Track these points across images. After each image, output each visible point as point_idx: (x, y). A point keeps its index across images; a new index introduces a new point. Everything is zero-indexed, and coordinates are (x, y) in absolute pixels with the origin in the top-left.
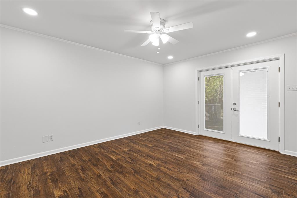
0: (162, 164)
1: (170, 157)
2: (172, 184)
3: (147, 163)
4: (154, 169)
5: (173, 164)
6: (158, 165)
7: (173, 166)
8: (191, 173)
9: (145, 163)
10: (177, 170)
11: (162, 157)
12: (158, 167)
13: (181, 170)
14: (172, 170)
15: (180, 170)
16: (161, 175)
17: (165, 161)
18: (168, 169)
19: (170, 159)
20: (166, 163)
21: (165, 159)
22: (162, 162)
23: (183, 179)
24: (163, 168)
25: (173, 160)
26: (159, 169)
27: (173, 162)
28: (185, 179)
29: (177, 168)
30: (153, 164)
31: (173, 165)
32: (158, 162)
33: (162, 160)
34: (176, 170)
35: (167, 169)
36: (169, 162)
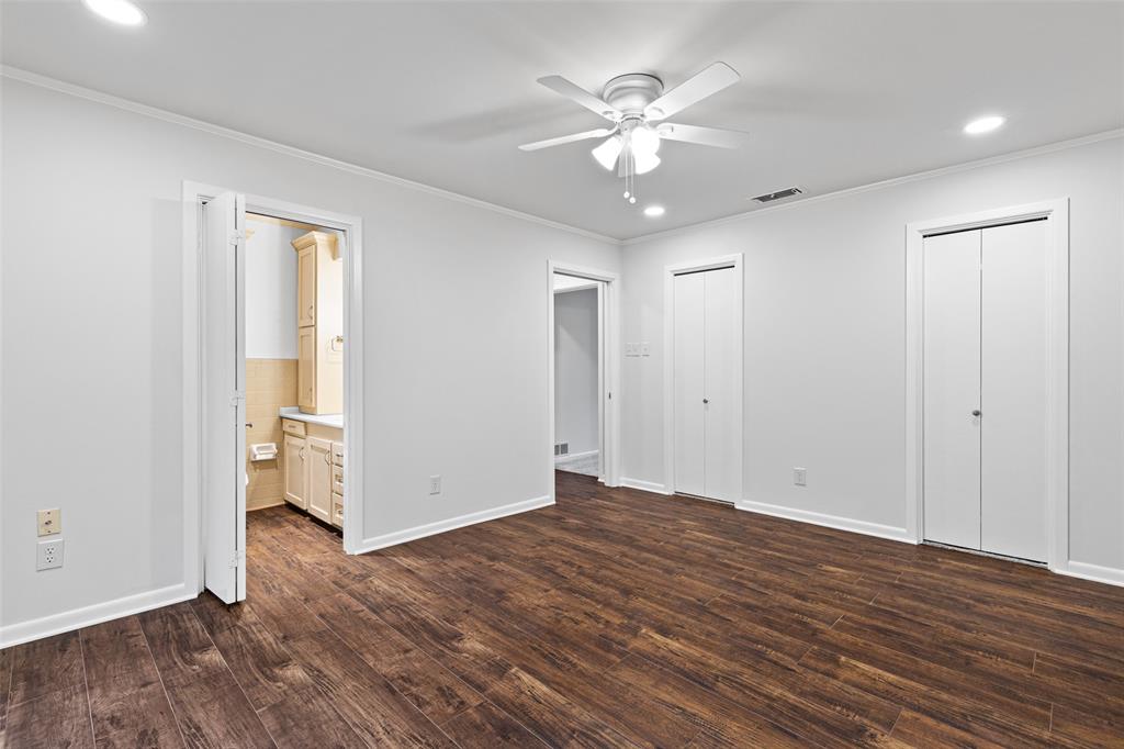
0: (620, 637)
1: (581, 674)
2: (590, 584)
3: (682, 641)
4: (647, 616)
5: (575, 638)
6: (635, 632)
7: (576, 627)
8: (525, 609)
9: (690, 639)
10: (566, 614)
11: (627, 675)
12: (634, 622)
13: (552, 614)
14: (586, 614)
15: (558, 614)
16: (619, 600)
17: (608, 651)
18: (597, 619)
19: (584, 665)
20: (605, 643)
21: (610, 663)
22: (619, 643)
23: (560, 593)
24: (616, 620)
25: (573, 658)
26: (630, 618)
27: (575, 647)
28: (553, 592)
29: (564, 622)
30: (657, 637)
31: (576, 631)
32: (637, 644)
33: (621, 654)
34: (572, 614)
35: (601, 618)
36: (593, 648)
